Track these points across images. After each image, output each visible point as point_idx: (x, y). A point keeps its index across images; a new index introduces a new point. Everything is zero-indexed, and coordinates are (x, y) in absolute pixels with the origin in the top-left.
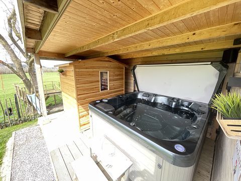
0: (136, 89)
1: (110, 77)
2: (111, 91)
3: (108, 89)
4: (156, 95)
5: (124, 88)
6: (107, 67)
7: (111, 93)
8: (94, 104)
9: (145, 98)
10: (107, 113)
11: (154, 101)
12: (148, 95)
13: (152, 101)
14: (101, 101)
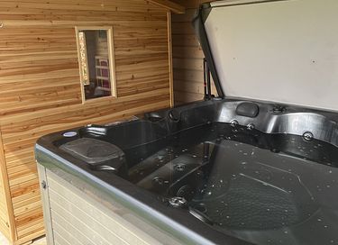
0: (214, 91)
1: (115, 47)
2: (122, 99)
3: (114, 94)
4: (282, 109)
5: (171, 90)
6: (104, 14)
7: (125, 105)
8: (56, 142)
9: (243, 120)
10: (93, 169)
11: (276, 128)
12: (255, 108)
13: (270, 129)
14: (82, 132)
